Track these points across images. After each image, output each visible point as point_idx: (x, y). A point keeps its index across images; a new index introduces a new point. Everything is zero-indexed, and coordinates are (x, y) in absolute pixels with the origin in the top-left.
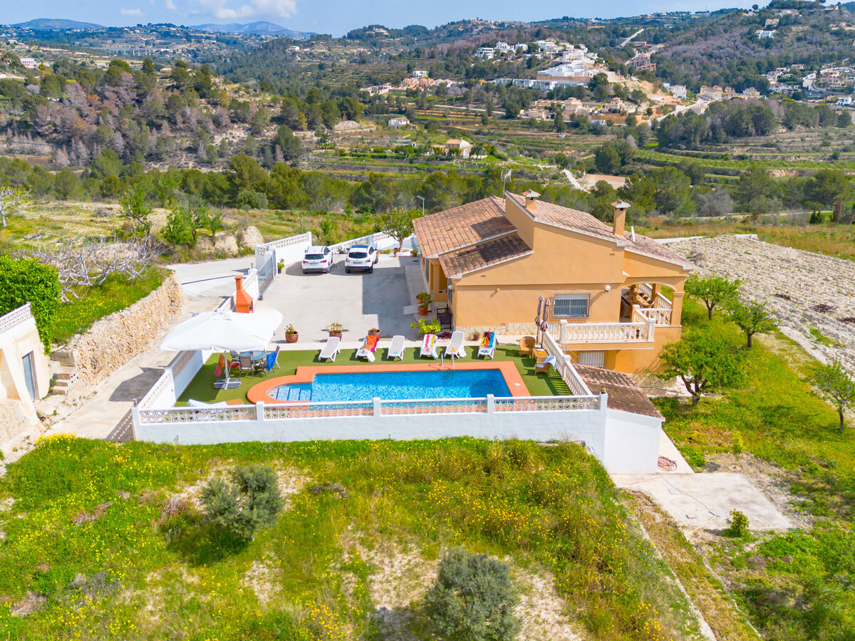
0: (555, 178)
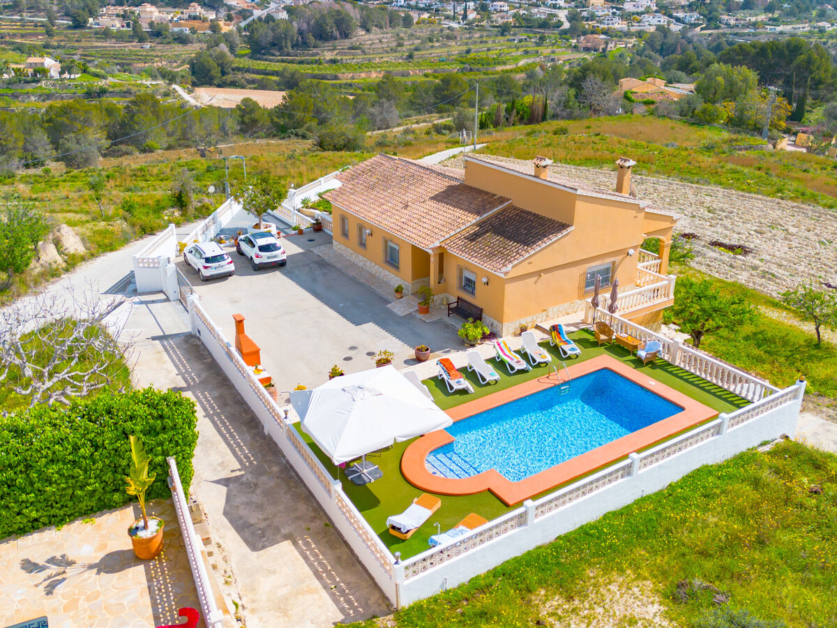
0: (166, 95)
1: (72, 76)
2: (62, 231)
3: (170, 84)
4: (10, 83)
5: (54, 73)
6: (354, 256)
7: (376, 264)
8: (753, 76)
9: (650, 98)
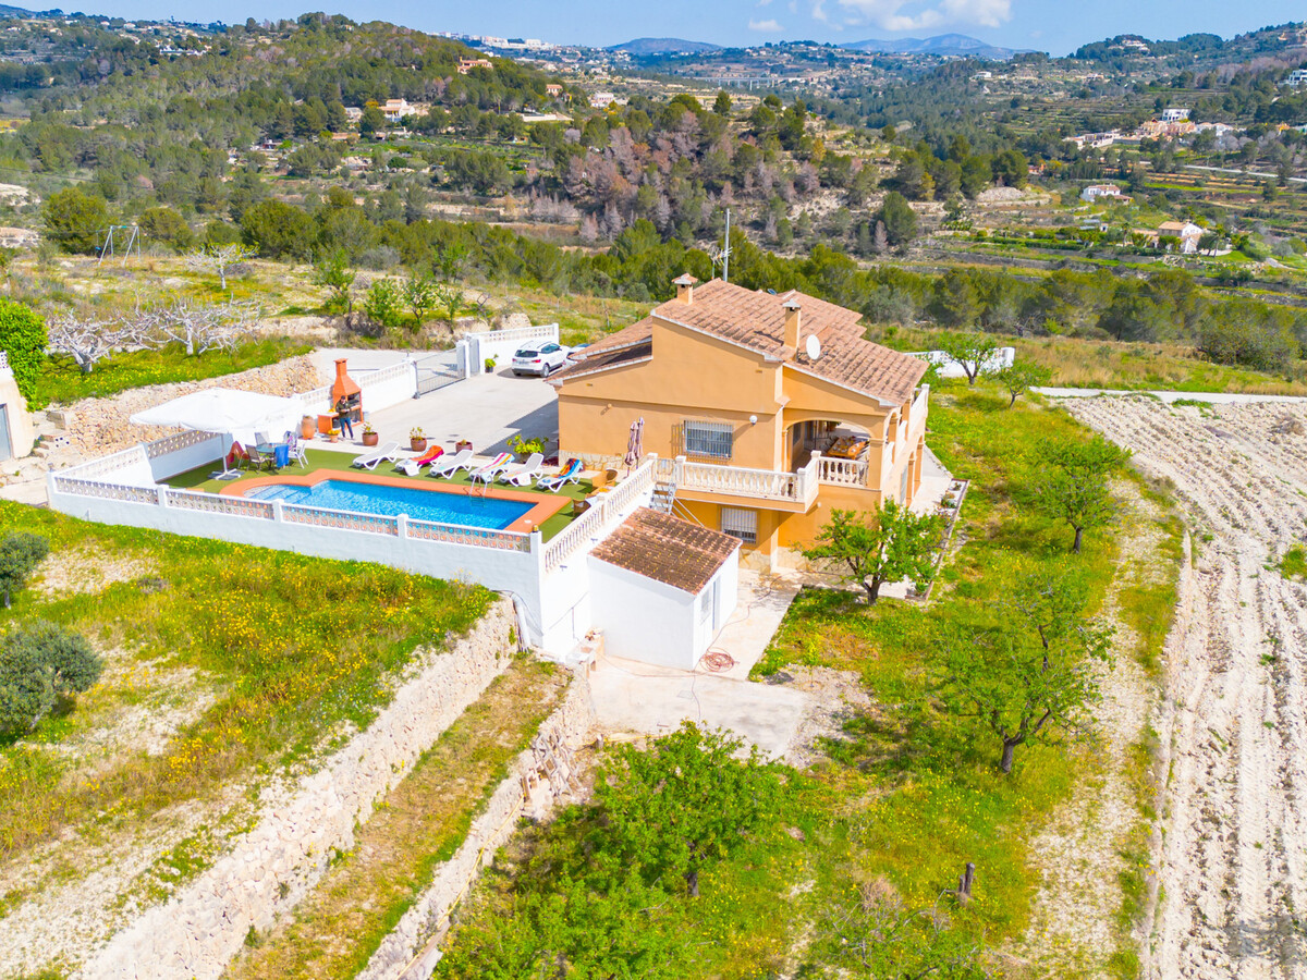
1: (1213, 253)
5: (1189, 247)
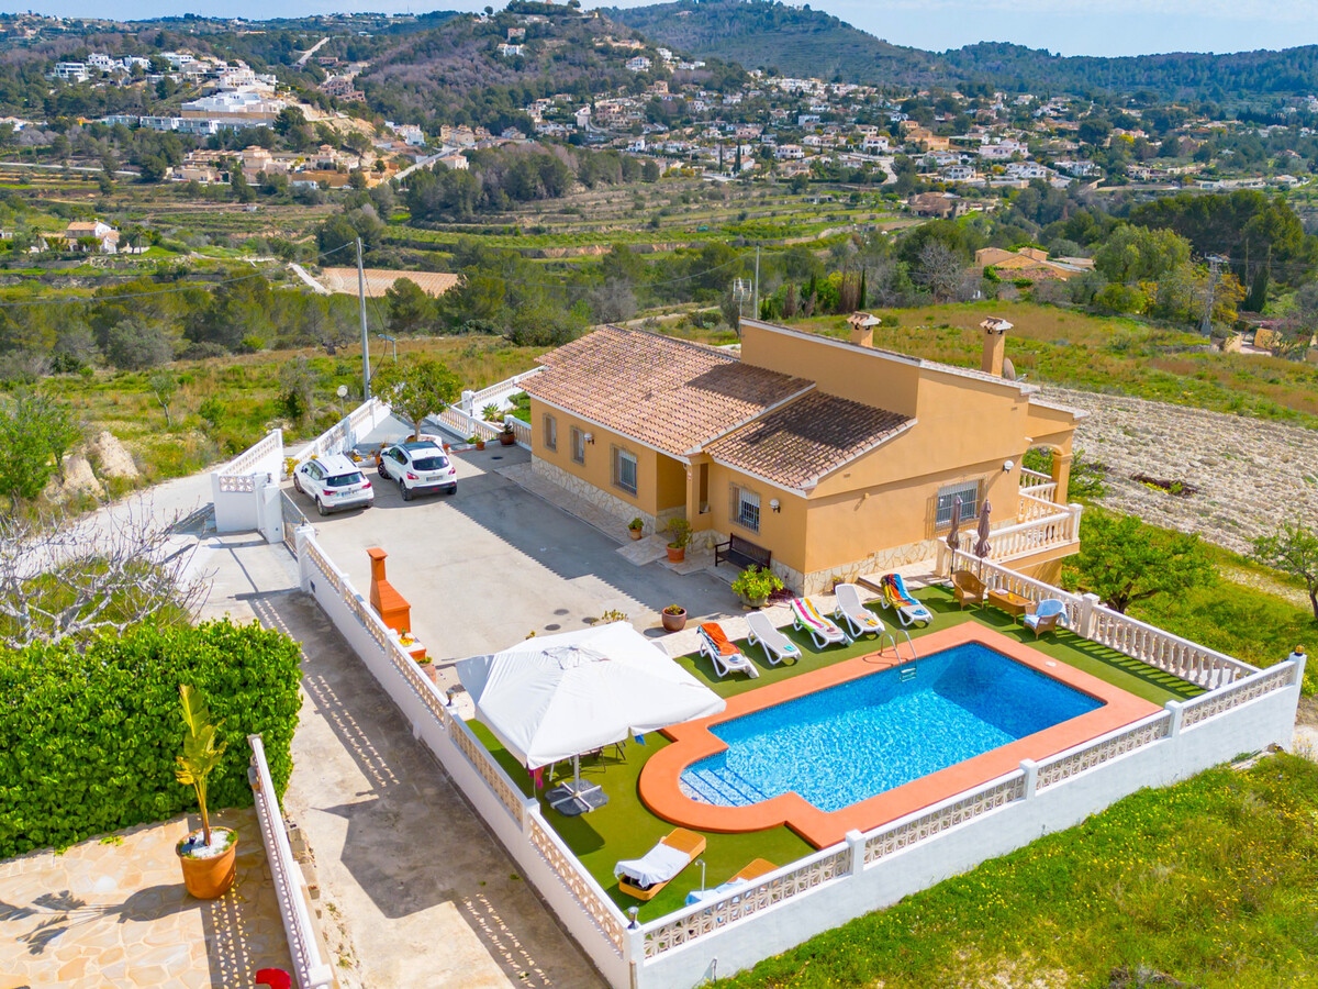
0: (279, 277)
1: (137, 250)
2: (102, 441)
3: (285, 262)
4: (40, 260)
5: (109, 246)
6: (564, 478)
7: (599, 488)
8: (1182, 244)
9: (1025, 277)
